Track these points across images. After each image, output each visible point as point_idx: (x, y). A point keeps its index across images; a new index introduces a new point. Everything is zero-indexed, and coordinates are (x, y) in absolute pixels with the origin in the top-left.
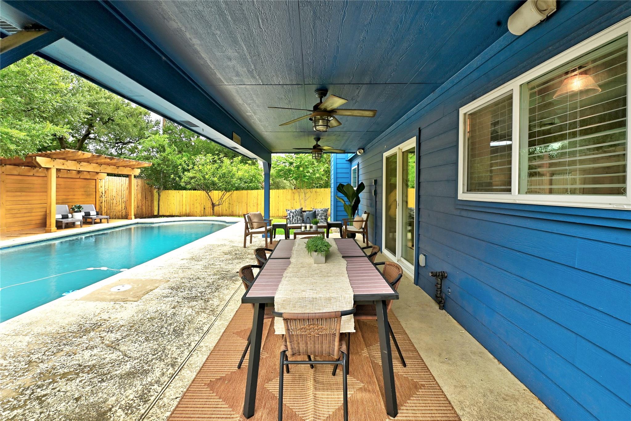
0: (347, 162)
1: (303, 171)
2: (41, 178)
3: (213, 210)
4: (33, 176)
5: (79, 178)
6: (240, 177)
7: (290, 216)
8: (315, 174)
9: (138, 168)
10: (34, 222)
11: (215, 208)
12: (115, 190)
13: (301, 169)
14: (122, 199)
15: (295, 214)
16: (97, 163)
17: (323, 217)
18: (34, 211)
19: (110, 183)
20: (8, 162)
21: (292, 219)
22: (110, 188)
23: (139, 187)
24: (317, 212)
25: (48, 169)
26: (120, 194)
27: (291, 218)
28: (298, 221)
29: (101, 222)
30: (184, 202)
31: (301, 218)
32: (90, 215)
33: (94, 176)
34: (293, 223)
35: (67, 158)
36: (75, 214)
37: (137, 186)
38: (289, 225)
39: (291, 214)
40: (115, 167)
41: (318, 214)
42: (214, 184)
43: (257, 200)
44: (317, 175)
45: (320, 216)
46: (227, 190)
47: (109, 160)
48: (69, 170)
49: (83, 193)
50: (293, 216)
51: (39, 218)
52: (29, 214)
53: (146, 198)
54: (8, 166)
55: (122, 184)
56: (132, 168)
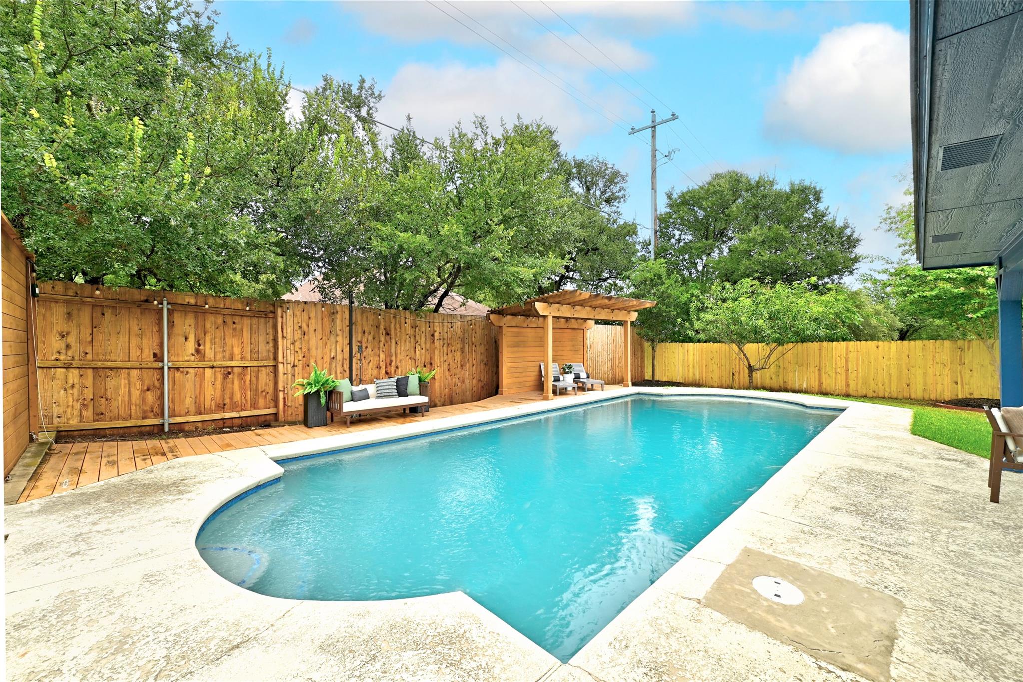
2: (537, 330)
3: (751, 376)
4: (528, 327)
5: (568, 327)
9: (635, 311)
10: (528, 384)
11: (753, 374)
12: (600, 344)
16: (591, 307)
19: (595, 333)
20: (509, 312)
25: (545, 317)
29: (592, 389)
32: (580, 378)
33: (582, 324)
35: (562, 302)
36: (566, 375)
40: (609, 310)
43: (847, 361)
46: (779, 342)
47: (607, 301)
49: (572, 347)
51: (533, 378)
52: (524, 374)
54: (508, 317)
55: (608, 335)
56: (628, 312)
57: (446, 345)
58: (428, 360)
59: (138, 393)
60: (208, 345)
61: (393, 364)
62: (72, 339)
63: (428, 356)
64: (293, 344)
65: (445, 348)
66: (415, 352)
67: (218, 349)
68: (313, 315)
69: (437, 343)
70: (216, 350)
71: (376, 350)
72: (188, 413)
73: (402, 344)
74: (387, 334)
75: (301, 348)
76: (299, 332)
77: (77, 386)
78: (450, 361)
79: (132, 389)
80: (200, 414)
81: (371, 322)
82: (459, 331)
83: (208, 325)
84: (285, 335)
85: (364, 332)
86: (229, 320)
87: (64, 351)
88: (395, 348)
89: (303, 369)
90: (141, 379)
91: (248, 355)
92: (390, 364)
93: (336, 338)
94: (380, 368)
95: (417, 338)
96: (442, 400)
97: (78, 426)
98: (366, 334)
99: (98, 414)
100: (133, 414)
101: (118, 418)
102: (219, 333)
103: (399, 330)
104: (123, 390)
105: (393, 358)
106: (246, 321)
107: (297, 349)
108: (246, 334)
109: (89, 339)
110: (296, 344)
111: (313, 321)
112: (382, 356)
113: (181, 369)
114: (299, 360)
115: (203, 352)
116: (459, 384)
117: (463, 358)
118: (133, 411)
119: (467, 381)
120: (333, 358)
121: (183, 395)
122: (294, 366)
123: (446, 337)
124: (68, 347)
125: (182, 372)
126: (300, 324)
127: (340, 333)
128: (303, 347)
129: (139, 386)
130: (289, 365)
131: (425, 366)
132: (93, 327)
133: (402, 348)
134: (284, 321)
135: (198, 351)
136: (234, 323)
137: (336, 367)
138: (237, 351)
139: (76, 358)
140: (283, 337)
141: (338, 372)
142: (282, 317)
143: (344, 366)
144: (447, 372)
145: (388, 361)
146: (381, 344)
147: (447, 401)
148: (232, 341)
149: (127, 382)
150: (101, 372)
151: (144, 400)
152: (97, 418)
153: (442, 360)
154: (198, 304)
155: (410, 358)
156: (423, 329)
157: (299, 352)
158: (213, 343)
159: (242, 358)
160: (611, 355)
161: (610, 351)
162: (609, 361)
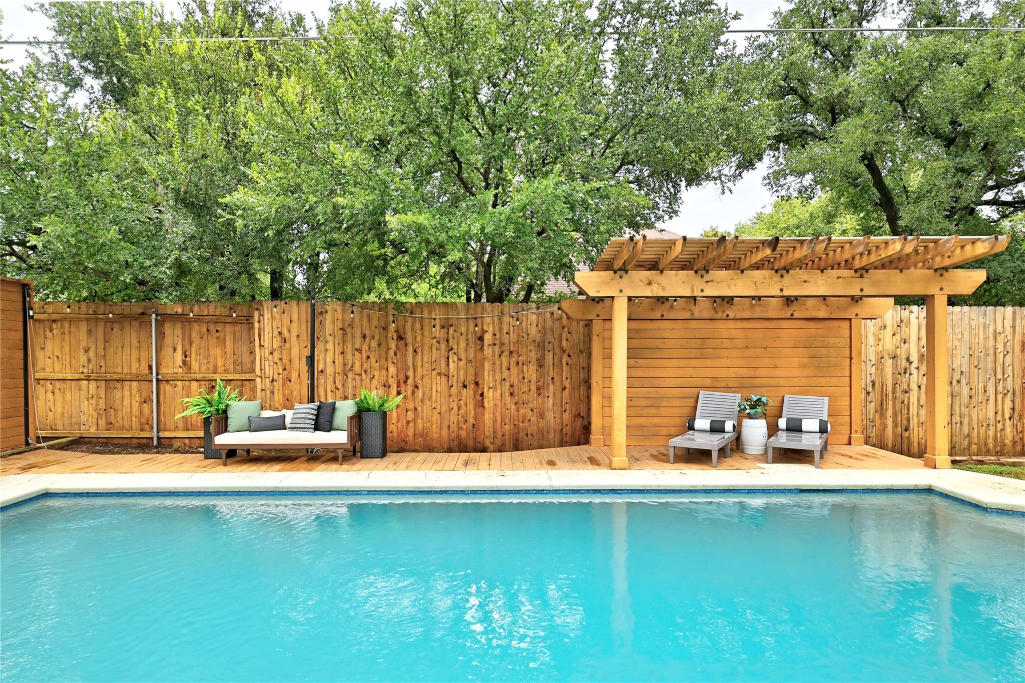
2: (680, 324)
4: (662, 318)
5: (792, 318)
14: (997, 382)
18: (664, 404)
26: (990, 365)
48: (759, 298)
49: (806, 360)
52: (653, 411)
55: (998, 331)
56: (936, 270)
57: (506, 353)
58: (471, 379)
59: (137, 404)
60: (193, 356)
61: (410, 381)
62: (91, 354)
63: (472, 371)
64: (271, 353)
65: (504, 359)
66: (448, 364)
67: (203, 361)
68: (295, 317)
69: (488, 351)
70: (201, 362)
71: (383, 360)
72: (176, 428)
73: (425, 352)
74: (400, 338)
75: (281, 359)
76: (279, 339)
77: (95, 397)
78: (515, 380)
79: (133, 401)
80: (188, 430)
81: (375, 323)
82: (533, 331)
83: (194, 335)
84: (262, 343)
85: (364, 337)
86: (212, 328)
87: (86, 365)
88: (414, 358)
89: (284, 384)
90: (140, 391)
91: (232, 368)
92: (405, 382)
93: (325, 346)
94: (389, 387)
95: (451, 344)
96: (498, 442)
97: (95, 434)
98: (368, 339)
99: (109, 424)
100: (133, 425)
101: (123, 428)
102: (203, 343)
103: (419, 332)
104: (126, 402)
105: (410, 373)
106: (229, 329)
107: (276, 360)
108: (229, 344)
109: (103, 354)
110: (275, 353)
111: (295, 325)
112: (392, 370)
113: (171, 382)
114: (279, 374)
115: (189, 363)
116: (533, 419)
117: (541, 376)
118: (133, 422)
119: (550, 416)
120: (322, 371)
121: (172, 409)
122: (272, 381)
123: (506, 341)
124: (89, 360)
125: (171, 385)
126: (279, 330)
127: (330, 339)
128: (284, 358)
129: (138, 399)
130: (267, 379)
131: (465, 386)
132: (106, 341)
133: (426, 359)
134: (262, 327)
135: (184, 363)
136: (217, 331)
137: (325, 382)
138: (220, 362)
139: (95, 371)
140: (261, 346)
141: (329, 390)
142: (259, 322)
143: (337, 382)
144: (508, 399)
145: (402, 378)
146: (391, 353)
147: (509, 443)
148: (216, 352)
149: (129, 393)
150: (111, 384)
151: (141, 411)
152: (108, 427)
153: (498, 377)
154: (185, 313)
155: (439, 374)
156: (463, 329)
157: (279, 363)
158: (198, 354)
159: (225, 371)
160: (1010, 380)
161: (1009, 371)
162: (1000, 397)
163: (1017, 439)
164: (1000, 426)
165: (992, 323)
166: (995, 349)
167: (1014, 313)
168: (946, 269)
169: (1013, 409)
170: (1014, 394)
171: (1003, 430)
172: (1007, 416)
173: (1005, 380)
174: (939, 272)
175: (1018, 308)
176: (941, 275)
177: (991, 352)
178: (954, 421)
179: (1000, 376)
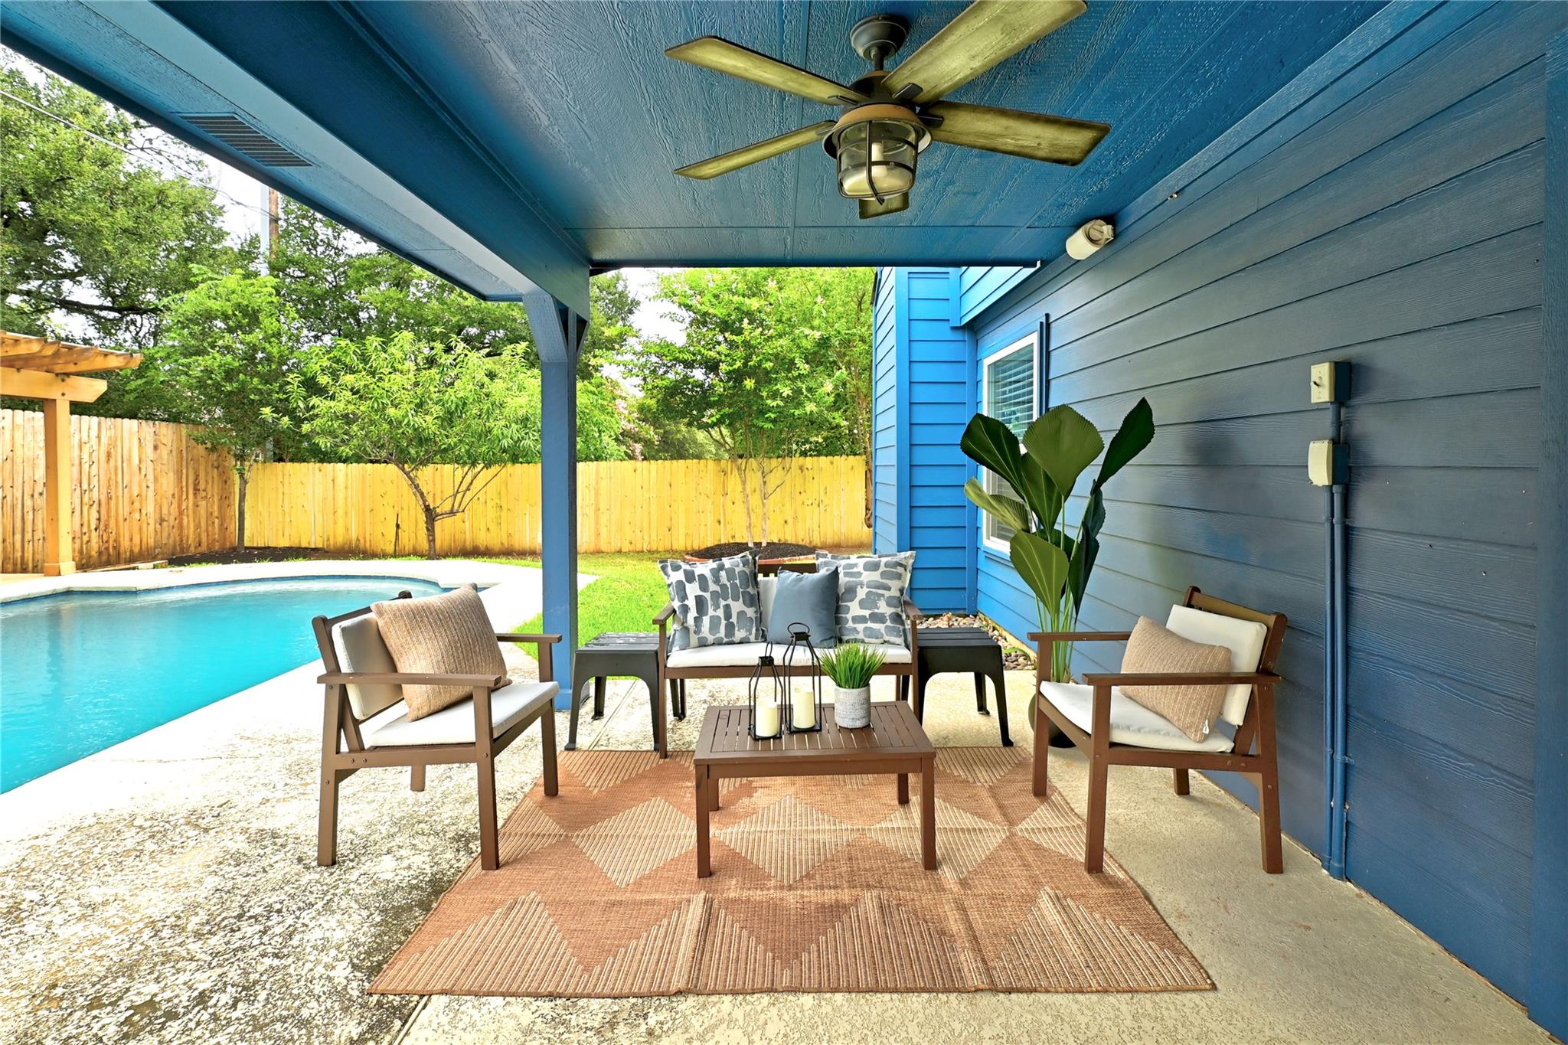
0: (958, 336)
1: (756, 391)
3: (431, 530)
6: (521, 413)
7: (684, 597)
8: (800, 405)
11: (438, 524)
13: (749, 384)
15: (713, 587)
17: (884, 609)
19: (18, 434)
21: (698, 620)
22: (19, 452)
23: (164, 452)
24: (843, 579)
27: (693, 614)
28: (730, 627)
30: (340, 503)
31: (750, 612)
34: (703, 644)
37: (156, 448)
38: (678, 658)
39: (693, 590)
41: (851, 591)
42: (421, 439)
43: (597, 494)
44: (810, 407)
45: (868, 602)
46: (477, 460)
50: (700, 602)
53: (196, 490)
55: (83, 440)
56: (57, 375)
160: (96, 490)
161: (95, 482)
162: (85, 508)
163: (103, 549)
164: (85, 538)
165: (77, 432)
166: (81, 458)
167: (99, 423)
168: (68, 375)
169: (99, 519)
170: (100, 504)
171: (88, 542)
172: (93, 526)
173: (91, 490)
174: (60, 377)
175: (103, 419)
176: (63, 380)
177: (77, 462)
178: (36, 538)
179: (85, 486)
